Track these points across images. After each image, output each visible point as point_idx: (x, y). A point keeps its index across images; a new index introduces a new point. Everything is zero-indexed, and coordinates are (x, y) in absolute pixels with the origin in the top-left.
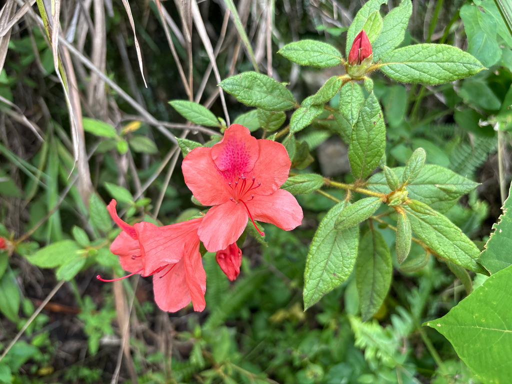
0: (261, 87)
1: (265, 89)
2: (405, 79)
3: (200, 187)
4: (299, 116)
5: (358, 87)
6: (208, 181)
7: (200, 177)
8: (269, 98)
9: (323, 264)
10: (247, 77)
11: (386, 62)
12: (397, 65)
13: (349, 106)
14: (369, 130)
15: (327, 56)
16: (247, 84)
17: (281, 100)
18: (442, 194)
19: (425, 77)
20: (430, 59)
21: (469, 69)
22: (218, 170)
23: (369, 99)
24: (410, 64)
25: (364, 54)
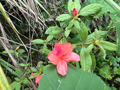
0: (54, 30)
1: (55, 30)
2: (87, 15)
3: (54, 61)
4: (66, 33)
5: (77, 21)
6: (55, 59)
7: (53, 59)
8: (56, 31)
9: (85, 64)
10: (50, 29)
11: (81, 13)
12: (84, 13)
13: (77, 26)
14: (84, 30)
15: (67, 17)
16: (50, 30)
17: (59, 31)
18: (101, 36)
19: (91, 13)
20: (90, 8)
21: (100, 7)
22: (56, 55)
23: (81, 23)
24: (86, 11)
25: (76, 13)
